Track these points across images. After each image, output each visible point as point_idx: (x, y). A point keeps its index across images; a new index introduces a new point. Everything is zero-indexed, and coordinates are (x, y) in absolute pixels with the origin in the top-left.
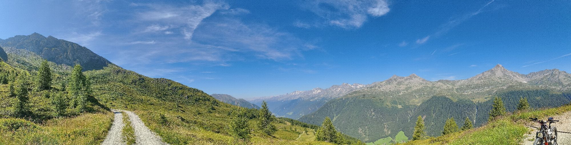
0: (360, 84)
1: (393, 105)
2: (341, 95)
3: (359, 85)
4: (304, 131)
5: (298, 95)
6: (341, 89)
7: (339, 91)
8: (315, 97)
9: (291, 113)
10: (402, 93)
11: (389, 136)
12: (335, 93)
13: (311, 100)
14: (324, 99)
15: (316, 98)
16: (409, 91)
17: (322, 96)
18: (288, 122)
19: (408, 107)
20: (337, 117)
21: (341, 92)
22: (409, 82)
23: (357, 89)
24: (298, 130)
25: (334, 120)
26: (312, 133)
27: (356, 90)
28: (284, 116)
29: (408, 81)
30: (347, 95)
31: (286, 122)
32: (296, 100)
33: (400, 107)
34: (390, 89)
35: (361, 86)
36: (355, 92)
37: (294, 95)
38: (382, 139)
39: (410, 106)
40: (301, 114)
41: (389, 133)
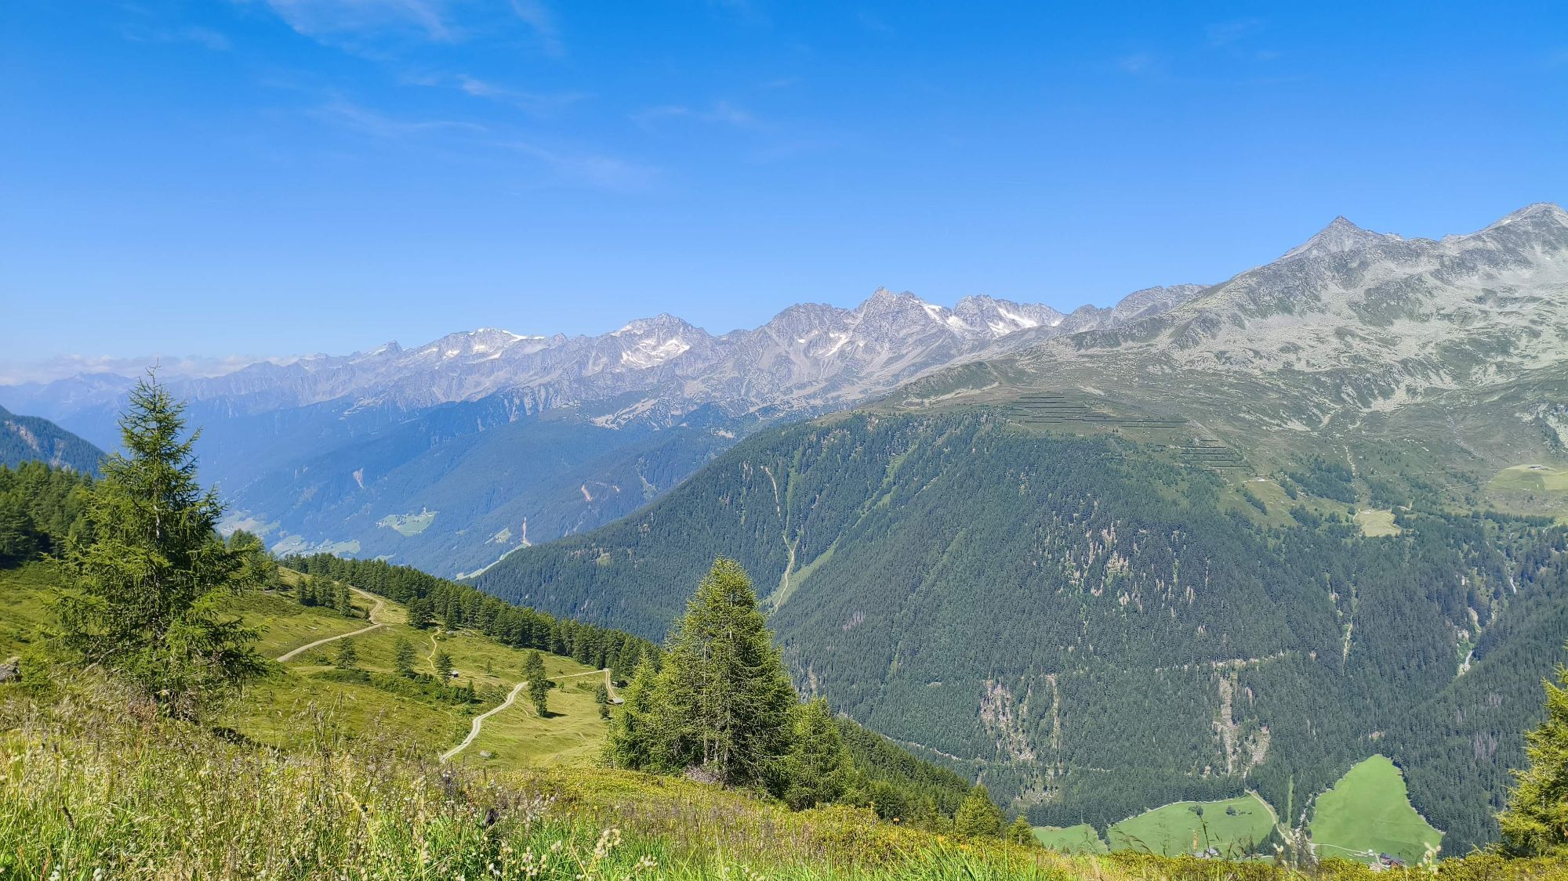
0: (1015, 307)
1: (1306, 502)
2: (851, 393)
3: (1011, 316)
4: (516, 679)
5: (494, 366)
6: (851, 342)
7: (842, 354)
8: (631, 398)
9: (417, 523)
10: (1400, 396)
11: (1257, 788)
12: (801, 368)
13: (600, 421)
14: (707, 413)
15: (644, 406)
16: (1488, 376)
17: (694, 389)
18: (380, 602)
19: (1464, 531)
20: (806, 571)
21: (850, 367)
22: (1489, 292)
23: (983, 345)
24: (463, 676)
25: (780, 597)
26: (589, 702)
27: (985, 355)
28: (346, 549)
29: (1473, 283)
30: (899, 395)
31: (359, 597)
32: (469, 409)
33: (1376, 523)
34: (1292, 357)
35: (1028, 323)
36: (975, 374)
37: (452, 365)
38: (1179, 809)
39: (1489, 525)
40: (503, 536)
41: (1259, 755)
